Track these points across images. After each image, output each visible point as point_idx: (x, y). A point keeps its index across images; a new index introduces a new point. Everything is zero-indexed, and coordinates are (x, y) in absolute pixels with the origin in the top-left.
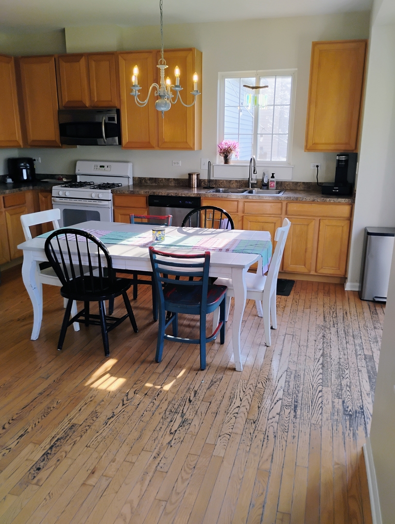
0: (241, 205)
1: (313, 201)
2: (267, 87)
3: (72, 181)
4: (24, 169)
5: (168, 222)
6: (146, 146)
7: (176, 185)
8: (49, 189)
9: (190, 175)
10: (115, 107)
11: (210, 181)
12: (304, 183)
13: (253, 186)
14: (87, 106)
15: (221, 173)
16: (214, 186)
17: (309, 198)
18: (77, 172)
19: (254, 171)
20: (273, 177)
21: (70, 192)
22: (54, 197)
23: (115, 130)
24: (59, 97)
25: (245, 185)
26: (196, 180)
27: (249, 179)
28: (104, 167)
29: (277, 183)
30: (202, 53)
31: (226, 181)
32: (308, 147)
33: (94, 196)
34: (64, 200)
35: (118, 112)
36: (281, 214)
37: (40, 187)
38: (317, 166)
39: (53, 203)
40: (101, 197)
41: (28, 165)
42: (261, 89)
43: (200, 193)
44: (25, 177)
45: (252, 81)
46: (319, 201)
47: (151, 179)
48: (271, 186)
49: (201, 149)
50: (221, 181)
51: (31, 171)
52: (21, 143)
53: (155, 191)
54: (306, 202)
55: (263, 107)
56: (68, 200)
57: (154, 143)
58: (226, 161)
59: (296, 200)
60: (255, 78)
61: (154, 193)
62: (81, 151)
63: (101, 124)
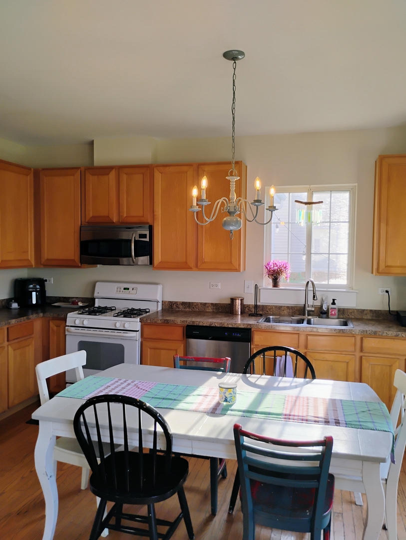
0: (302, 338)
1: (397, 336)
2: (322, 202)
3: (89, 306)
4: (34, 291)
5: (225, 367)
6: (183, 266)
7: (214, 310)
8: (63, 316)
9: (233, 300)
10: (148, 223)
11: (256, 306)
12: (371, 311)
13: (310, 313)
14: (115, 221)
15: (269, 297)
16: (261, 313)
17: (392, 332)
18: (96, 295)
19: (314, 297)
20: (334, 303)
21: (88, 320)
22: (68, 326)
23: (145, 249)
24: (83, 211)
25: (299, 313)
26: (240, 306)
27: (305, 305)
28: (128, 289)
29: (339, 310)
30: (246, 167)
31: (276, 307)
32: (380, 270)
33: (118, 326)
34: (80, 330)
35: (151, 229)
36: (355, 351)
37: (52, 314)
38: (387, 292)
39: (67, 333)
40: (127, 327)
41: (38, 287)
42: (314, 205)
43: (250, 323)
44: (34, 302)
45: (304, 197)
46: (404, 336)
47: (183, 304)
48: (332, 314)
49: (245, 270)
50: (269, 307)
51: (42, 294)
52: (33, 263)
53: (194, 320)
54: (387, 337)
55: (318, 224)
56: (86, 331)
57: (192, 263)
58: (275, 284)
59: (375, 335)
60: (306, 193)
61: (193, 322)
62: (101, 271)
63: (130, 241)
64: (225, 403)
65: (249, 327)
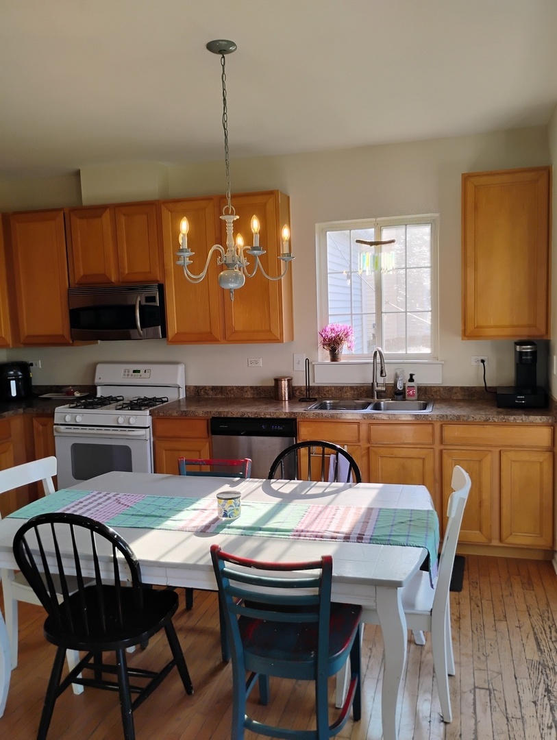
0: (364, 428)
1: (487, 420)
2: (393, 241)
3: (89, 397)
4: (13, 380)
5: (244, 471)
6: (206, 338)
7: (256, 396)
8: (49, 412)
9: (277, 381)
10: (156, 281)
11: (309, 388)
12: (462, 388)
13: (381, 395)
14: (113, 280)
15: (326, 375)
16: (317, 396)
17: (480, 416)
18: (97, 381)
19: (382, 372)
20: (411, 380)
21: (82, 416)
22: (58, 424)
23: (155, 317)
24: (70, 269)
25: (365, 395)
26: (286, 389)
27: (373, 384)
28: (139, 371)
29: (420, 389)
30: (289, 197)
31: (336, 388)
32: (468, 333)
33: (121, 421)
34: (73, 430)
35: (161, 288)
36: (433, 443)
37: (35, 409)
38: (483, 361)
39: (55, 434)
40: (133, 422)
41: (20, 373)
42: (384, 246)
43: (295, 411)
44: (14, 393)
45: (369, 234)
46: (496, 420)
47: (214, 388)
48: (409, 395)
49: (293, 340)
50: (327, 389)
51: (25, 383)
52: (9, 340)
53: (221, 409)
54: (473, 423)
55: (389, 271)
56: (80, 430)
57: (218, 333)
58: (334, 358)
59: (458, 421)
60: (373, 230)
61: (220, 413)
62: (103, 349)
63: (134, 307)
64: (224, 519)
65: (293, 416)
